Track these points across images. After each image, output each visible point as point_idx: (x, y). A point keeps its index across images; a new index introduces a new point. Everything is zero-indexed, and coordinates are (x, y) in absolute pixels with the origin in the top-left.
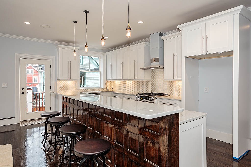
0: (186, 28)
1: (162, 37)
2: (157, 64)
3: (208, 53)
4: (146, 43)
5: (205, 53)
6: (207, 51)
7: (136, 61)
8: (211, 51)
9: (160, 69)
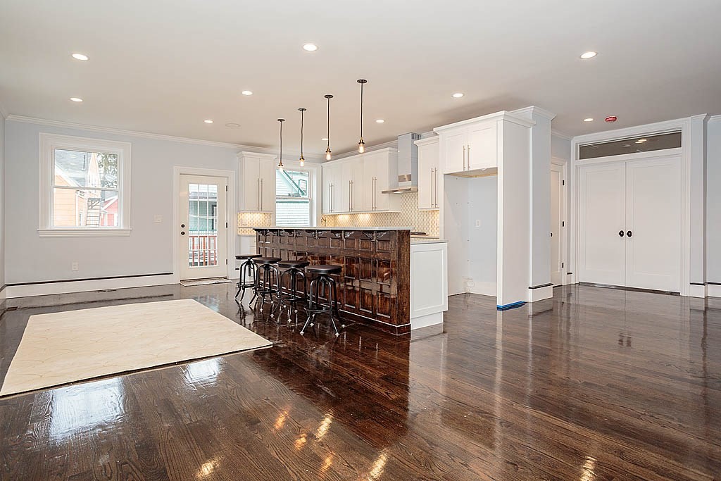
0: (446, 132)
1: (416, 142)
2: (407, 184)
3: (470, 169)
4: (391, 149)
5: (466, 170)
6: (469, 167)
7: (375, 179)
8: (474, 167)
9: (412, 192)
